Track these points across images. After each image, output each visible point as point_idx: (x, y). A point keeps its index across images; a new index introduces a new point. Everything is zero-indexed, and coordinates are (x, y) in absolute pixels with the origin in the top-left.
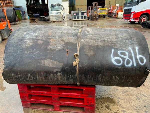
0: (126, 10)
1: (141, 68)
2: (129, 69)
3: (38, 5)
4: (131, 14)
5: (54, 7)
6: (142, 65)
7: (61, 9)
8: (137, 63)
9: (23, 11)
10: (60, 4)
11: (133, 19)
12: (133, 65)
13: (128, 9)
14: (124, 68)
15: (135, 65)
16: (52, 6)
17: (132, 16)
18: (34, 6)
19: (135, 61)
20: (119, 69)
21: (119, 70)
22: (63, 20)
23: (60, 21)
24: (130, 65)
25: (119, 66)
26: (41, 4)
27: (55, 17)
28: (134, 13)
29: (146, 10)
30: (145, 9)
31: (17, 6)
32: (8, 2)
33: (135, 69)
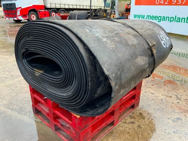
0: (7, 4)
4: (17, 10)
11: (21, 16)
13: (11, 4)
17: (18, 13)
28: (21, 9)
29: (33, 5)
30: (31, 4)
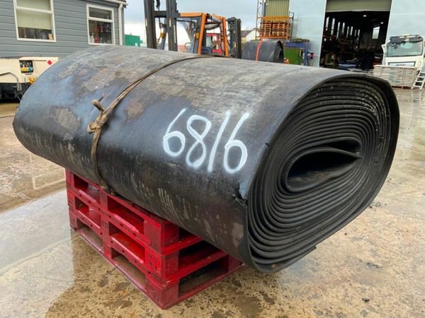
1: (223, 181)
2: (191, 177)
3: (366, 41)
5: (399, 44)
6: (229, 174)
7: (419, 53)
8: (218, 165)
9: (308, 53)
10: (420, 38)
12: (204, 167)
14: (182, 170)
15: (210, 168)
16: (393, 43)
18: (351, 41)
19: (216, 153)
20: (169, 167)
21: (170, 171)
22: (414, 85)
23: (405, 88)
24: (197, 164)
25: (171, 160)
26: (377, 38)
27: (391, 73)
31: (298, 39)
32: (278, 28)
33: (207, 180)
